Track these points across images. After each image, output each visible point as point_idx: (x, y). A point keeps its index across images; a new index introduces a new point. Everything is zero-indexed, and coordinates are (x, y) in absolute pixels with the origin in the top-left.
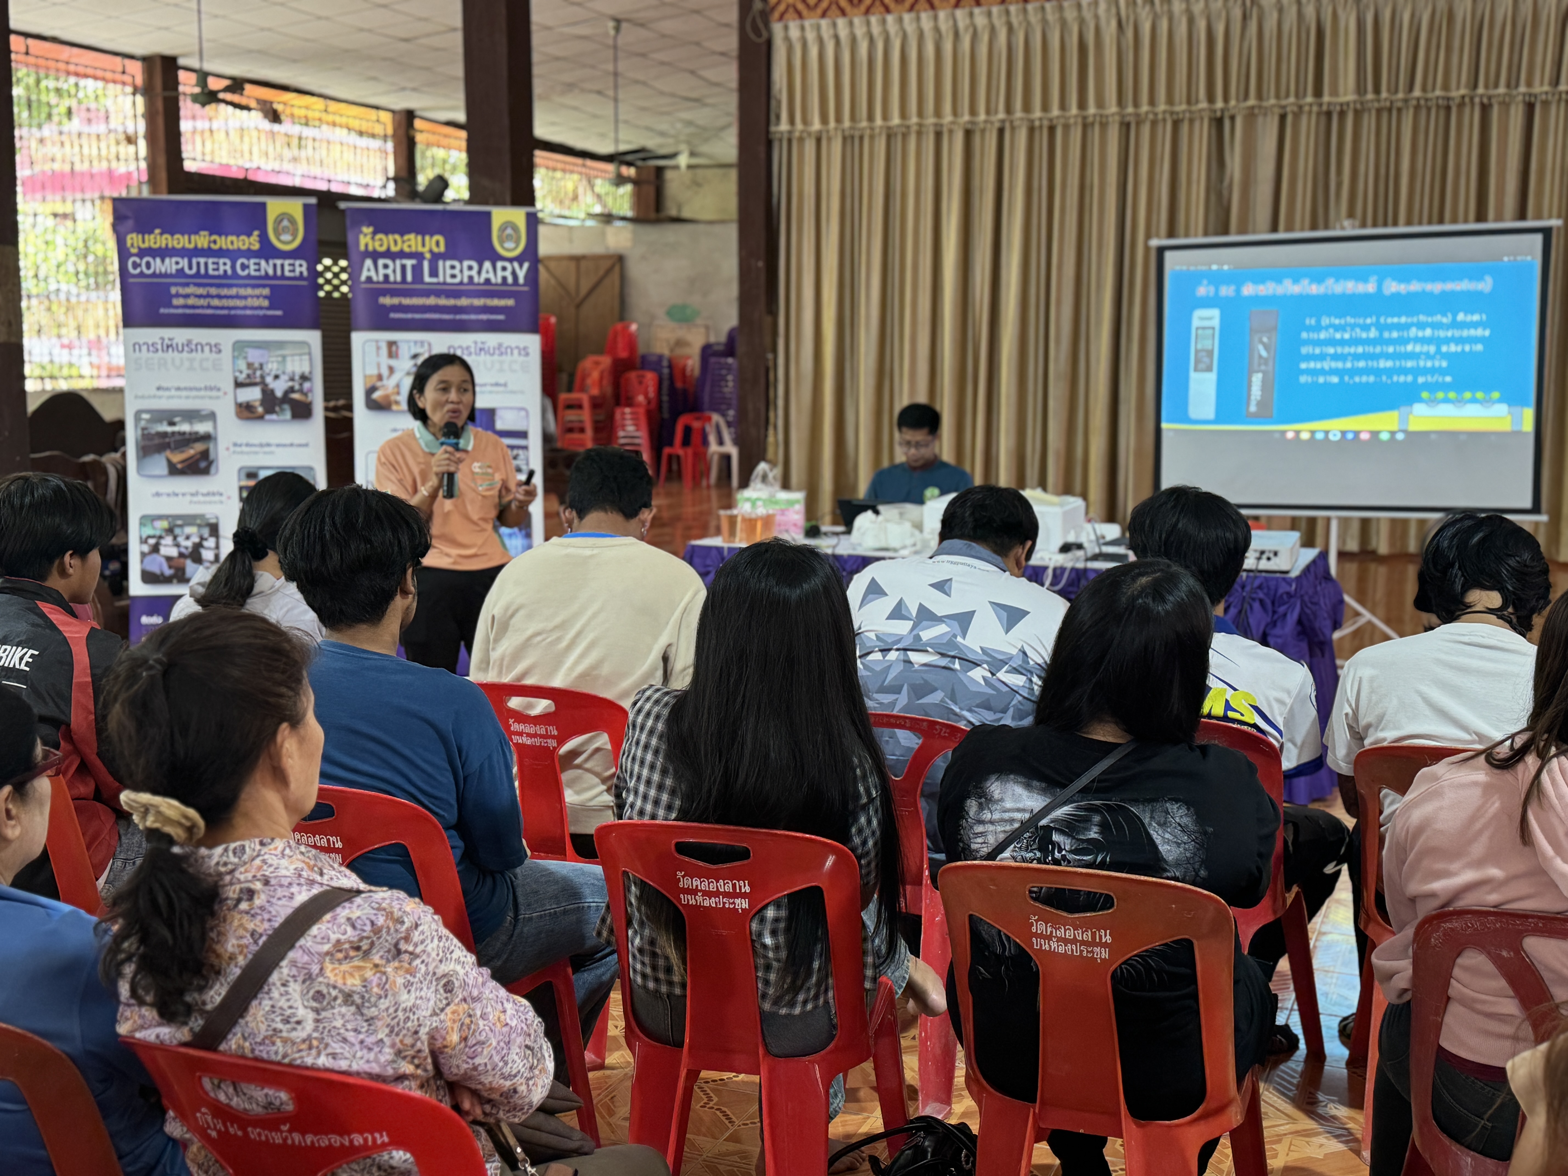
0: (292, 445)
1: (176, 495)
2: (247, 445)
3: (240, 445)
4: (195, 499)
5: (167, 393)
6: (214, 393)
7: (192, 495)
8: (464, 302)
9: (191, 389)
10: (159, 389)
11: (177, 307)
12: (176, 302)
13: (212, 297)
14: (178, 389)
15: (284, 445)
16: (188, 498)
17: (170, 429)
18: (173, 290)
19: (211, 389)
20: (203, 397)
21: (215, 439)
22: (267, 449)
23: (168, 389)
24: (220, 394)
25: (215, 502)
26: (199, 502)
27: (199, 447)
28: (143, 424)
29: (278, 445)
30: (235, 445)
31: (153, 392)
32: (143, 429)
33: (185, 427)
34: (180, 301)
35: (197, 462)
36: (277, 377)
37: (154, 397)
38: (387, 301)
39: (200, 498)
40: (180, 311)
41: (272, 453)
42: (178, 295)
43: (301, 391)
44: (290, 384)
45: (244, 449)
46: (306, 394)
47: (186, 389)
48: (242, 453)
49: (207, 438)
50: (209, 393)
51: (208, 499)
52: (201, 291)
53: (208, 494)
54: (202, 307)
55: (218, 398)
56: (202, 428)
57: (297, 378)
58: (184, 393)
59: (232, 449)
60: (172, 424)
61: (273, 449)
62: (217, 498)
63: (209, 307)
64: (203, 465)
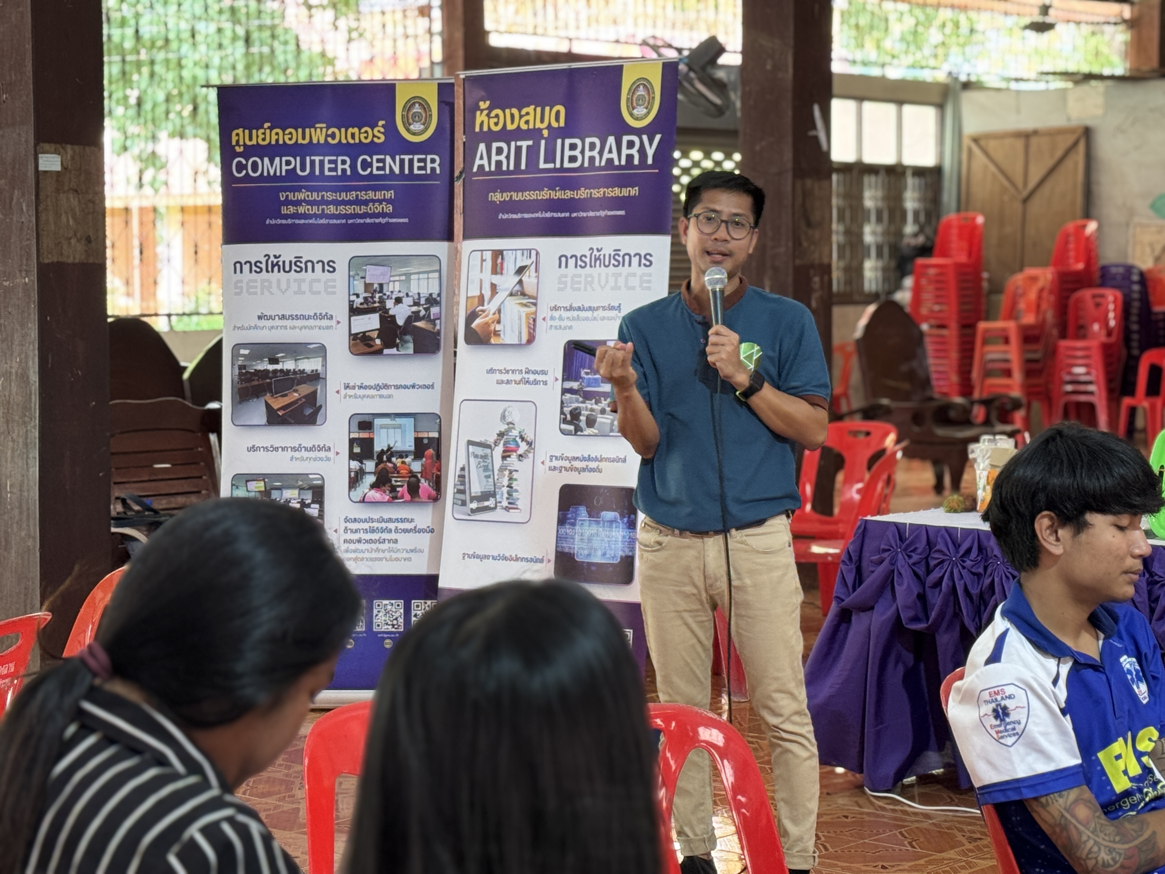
0: (413, 386)
1: (276, 449)
2: (360, 387)
3: (354, 388)
4: (297, 454)
5: (270, 323)
6: (325, 323)
7: (294, 449)
8: (582, 193)
9: (297, 317)
10: (260, 318)
11: (286, 217)
12: (284, 210)
13: (328, 203)
14: (283, 317)
15: (406, 387)
16: (290, 453)
17: (271, 367)
18: (282, 196)
19: (322, 317)
20: (311, 328)
21: (325, 379)
22: (384, 392)
23: (271, 318)
24: (333, 323)
25: (321, 459)
26: (302, 459)
27: (305, 389)
28: (241, 361)
29: (397, 387)
30: (347, 387)
31: (255, 321)
32: (241, 367)
33: (289, 365)
34: (292, 209)
35: (302, 407)
36: (398, 301)
37: (256, 327)
38: (497, 197)
39: (305, 454)
40: (289, 221)
41: (390, 396)
42: (288, 202)
43: (427, 318)
44: (415, 309)
45: (357, 392)
46: (433, 322)
47: (292, 317)
48: (356, 396)
49: (315, 377)
50: (318, 323)
51: (312, 454)
52: (315, 196)
53: (311, 449)
54: (315, 216)
55: (328, 328)
56: (308, 365)
57: (423, 301)
58: (289, 323)
59: (343, 392)
60: (274, 361)
61: (392, 391)
62: (323, 454)
63: (323, 215)
64: (308, 411)
